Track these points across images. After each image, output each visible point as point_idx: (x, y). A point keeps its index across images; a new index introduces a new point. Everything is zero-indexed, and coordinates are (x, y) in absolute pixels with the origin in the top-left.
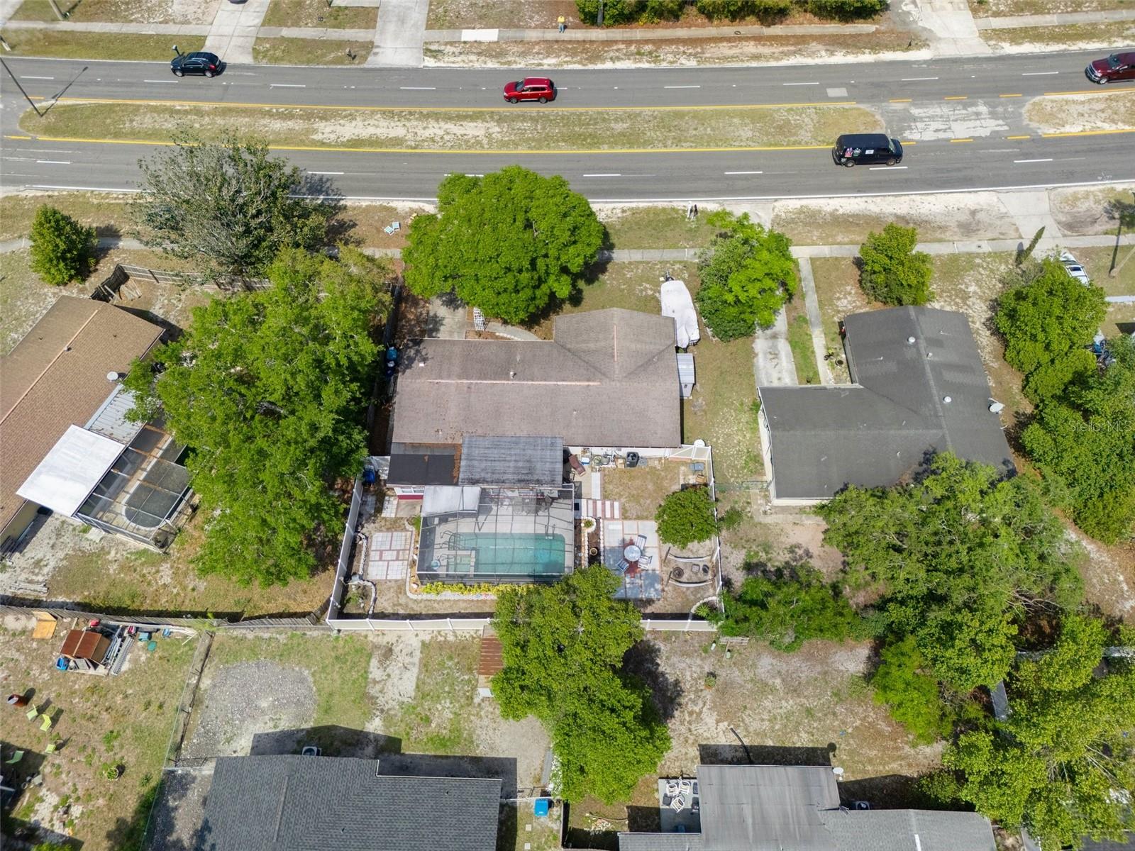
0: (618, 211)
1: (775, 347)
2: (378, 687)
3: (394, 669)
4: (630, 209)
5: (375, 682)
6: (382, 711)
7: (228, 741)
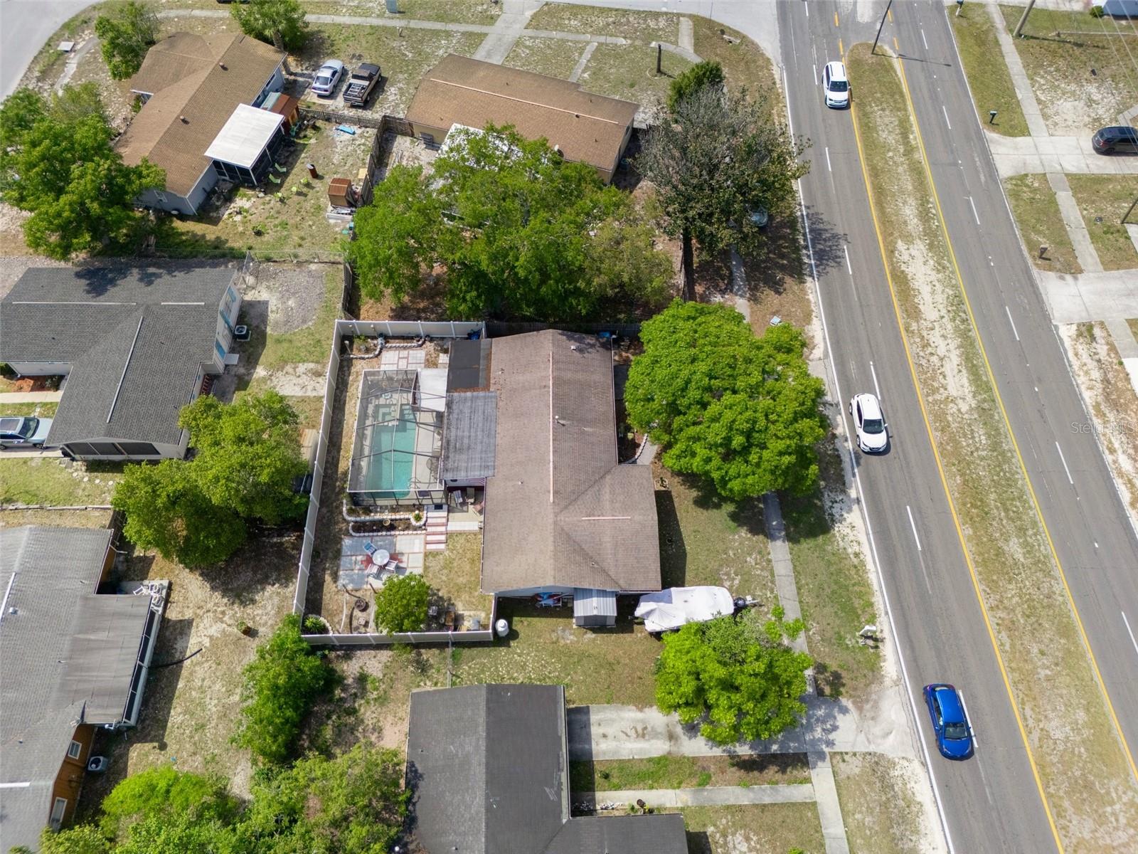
0: (856, 548)
1: (655, 735)
2: (291, 370)
3: (304, 379)
4: (863, 563)
5: (294, 369)
6: (271, 375)
7: (268, 287)
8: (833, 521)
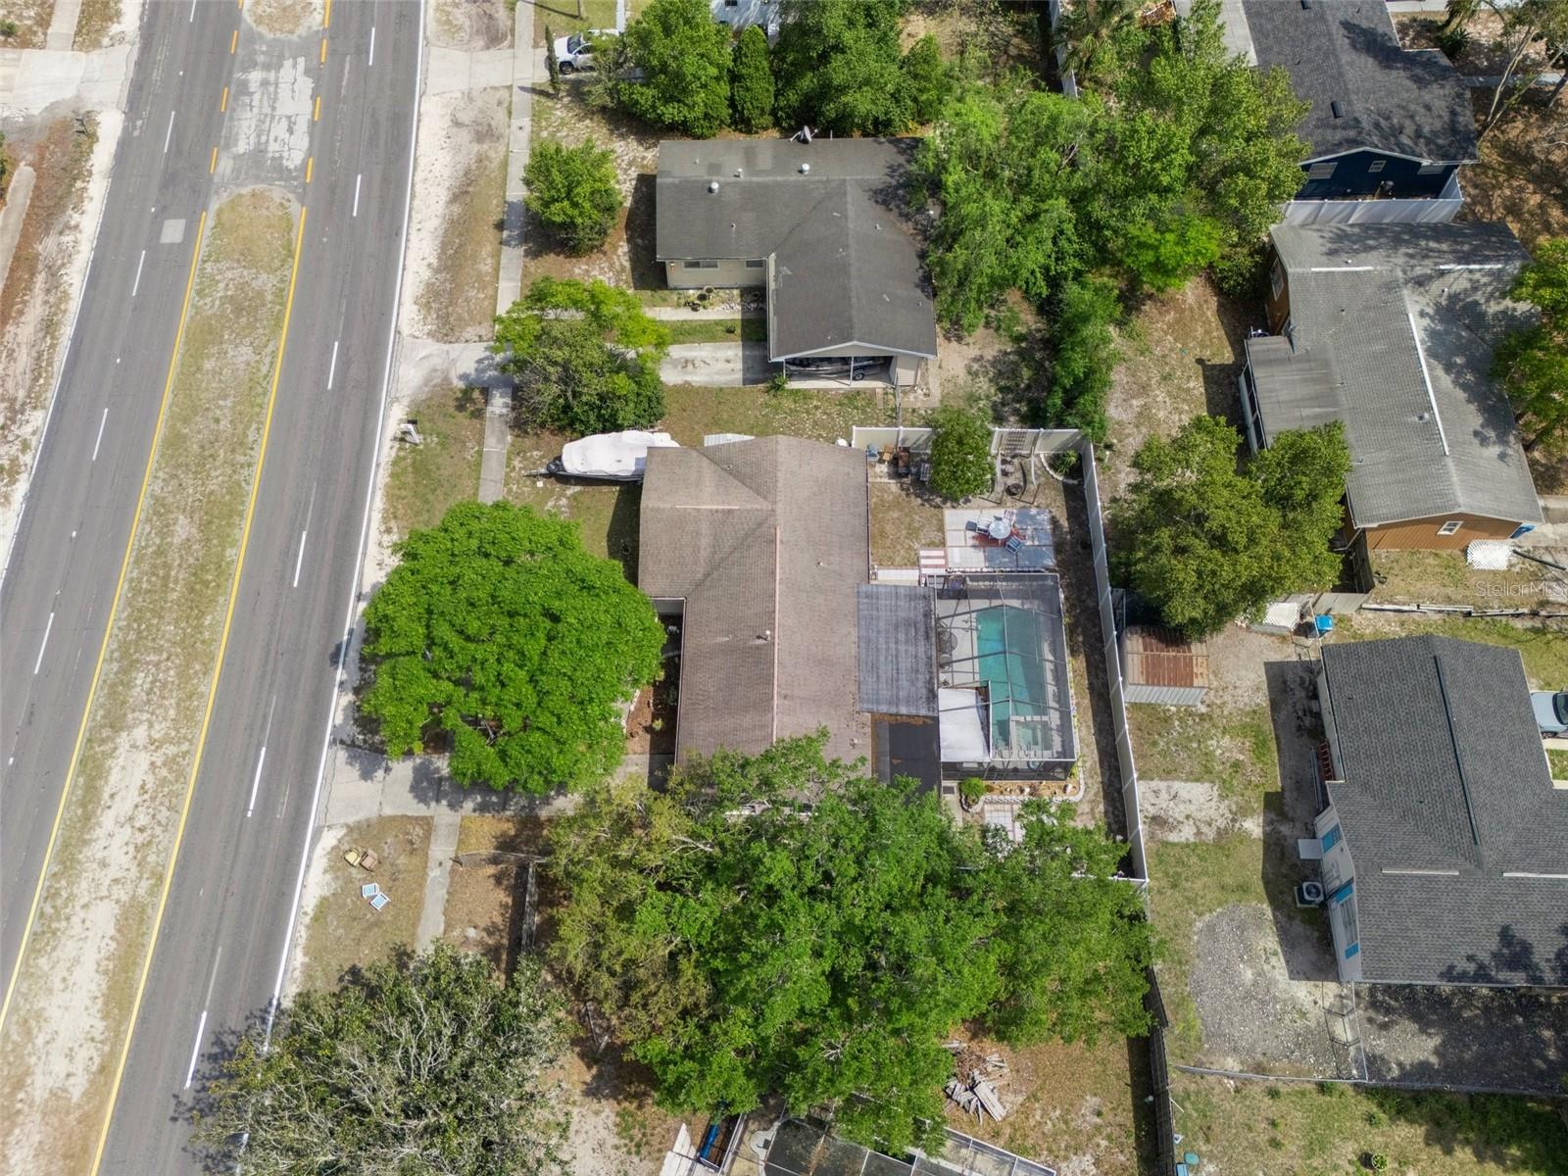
0: (386, 538)
2: (1205, 829)
3: (1177, 812)
4: (385, 520)
6: (1234, 820)
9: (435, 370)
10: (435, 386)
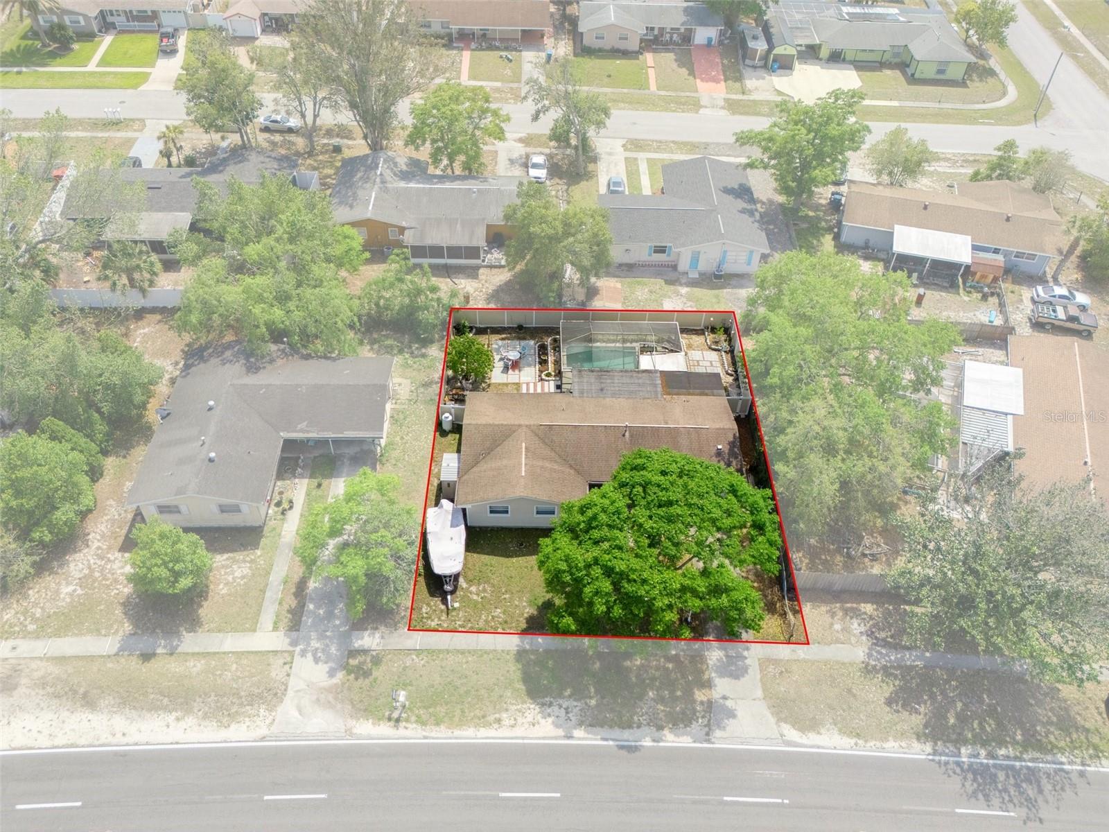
2: (689, 304)
4: (487, 725)
8: (543, 705)
9: (318, 700)
10: (336, 699)
